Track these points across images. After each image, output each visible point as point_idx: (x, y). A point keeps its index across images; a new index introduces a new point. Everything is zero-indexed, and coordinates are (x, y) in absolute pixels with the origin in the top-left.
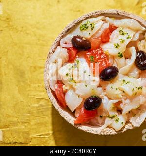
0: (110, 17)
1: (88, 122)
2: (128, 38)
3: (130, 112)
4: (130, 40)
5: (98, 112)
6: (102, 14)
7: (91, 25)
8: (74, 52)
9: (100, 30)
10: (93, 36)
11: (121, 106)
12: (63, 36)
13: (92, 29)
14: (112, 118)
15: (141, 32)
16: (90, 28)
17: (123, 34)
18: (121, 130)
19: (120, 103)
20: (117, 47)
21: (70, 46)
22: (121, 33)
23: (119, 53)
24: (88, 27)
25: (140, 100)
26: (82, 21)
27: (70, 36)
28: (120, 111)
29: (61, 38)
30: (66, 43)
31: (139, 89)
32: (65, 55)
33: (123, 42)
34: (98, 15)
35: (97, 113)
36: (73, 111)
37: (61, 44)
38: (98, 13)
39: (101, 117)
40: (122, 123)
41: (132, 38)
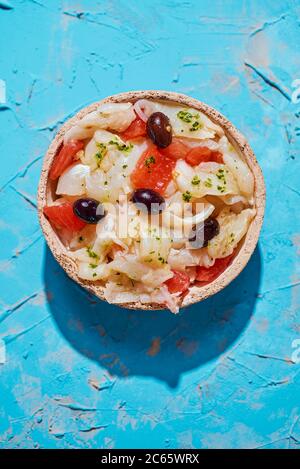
0: (229, 141)
1: (59, 228)
2: (219, 188)
3: (118, 274)
4: (218, 193)
5: (84, 230)
6: (224, 127)
7: (197, 124)
8: (139, 129)
9: (200, 140)
10: (182, 138)
11: (117, 255)
12: (151, 98)
13: (191, 130)
14: (91, 255)
15: (244, 202)
16: (191, 125)
17: (220, 177)
18: (84, 281)
19: (121, 248)
20: (196, 183)
21: (145, 119)
22: (219, 174)
23: (188, 193)
24: (189, 121)
25: (146, 274)
26: (192, 107)
27: (158, 108)
28: (109, 259)
29: (145, 97)
30: (143, 110)
31: (160, 259)
32: (125, 122)
33: (209, 185)
34: (218, 123)
35: (80, 230)
36: (57, 193)
37: (137, 104)
38: (221, 121)
39: (81, 239)
40: (95, 275)
41: (224, 194)
